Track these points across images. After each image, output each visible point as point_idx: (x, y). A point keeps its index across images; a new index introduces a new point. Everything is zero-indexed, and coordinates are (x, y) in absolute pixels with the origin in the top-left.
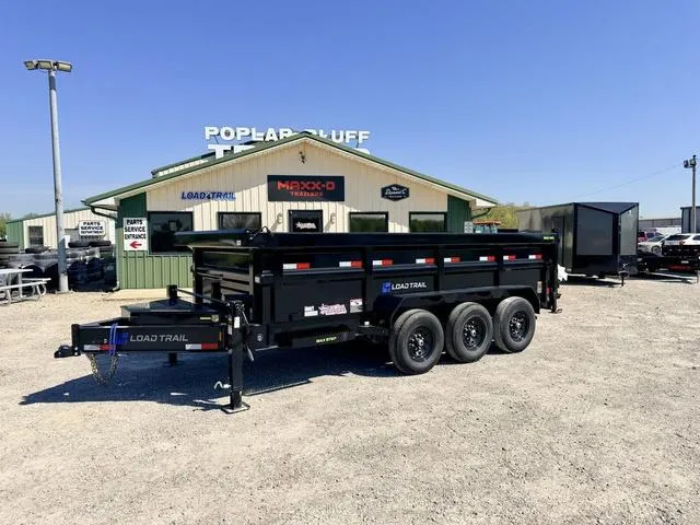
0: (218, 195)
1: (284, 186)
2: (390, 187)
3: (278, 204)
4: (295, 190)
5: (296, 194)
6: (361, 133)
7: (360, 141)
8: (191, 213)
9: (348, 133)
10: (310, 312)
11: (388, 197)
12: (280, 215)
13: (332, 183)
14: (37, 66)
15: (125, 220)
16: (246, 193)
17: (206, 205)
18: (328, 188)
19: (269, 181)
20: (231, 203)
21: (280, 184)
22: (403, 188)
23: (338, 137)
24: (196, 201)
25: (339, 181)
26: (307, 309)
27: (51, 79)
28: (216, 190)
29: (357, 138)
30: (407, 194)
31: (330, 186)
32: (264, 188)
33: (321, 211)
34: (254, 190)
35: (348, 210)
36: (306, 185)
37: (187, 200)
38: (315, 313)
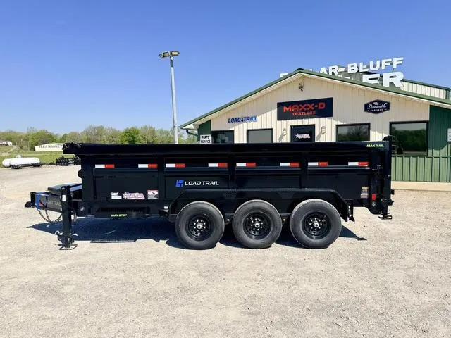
0: (247, 119)
1: (288, 109)
2: (372, 103)
3: (284, 122)
4: (295, 111)
5: (296, 114)
6: (395, 60)
7: (395, 66)
8: (233, 131)
9: (383, 61)
10: (115, 196)
11: (370, 111)
12: (285, 130)
13: (323, 104)
14: (164, 56)
15: (201, 136)
16: (264, 115)
17: (241, 125)
18: (320, 108)
19: (278, 107)
20: (255, 123)
21: (285, 108)
22: (384, 102)
23: (375, 66)
24: (235, 123)
25: (329, 102)
26: (113, 194)
27: (171, 61)
28: (246, 116)
29: (392, 64)
30: (388, 107)
31: (322, 106)
32: (275, 112)
33: (314, 125)
34: (269, 113)
35: (335, 123)
36: (303, 107)
37: (231, 123)
38: (120, 197)
